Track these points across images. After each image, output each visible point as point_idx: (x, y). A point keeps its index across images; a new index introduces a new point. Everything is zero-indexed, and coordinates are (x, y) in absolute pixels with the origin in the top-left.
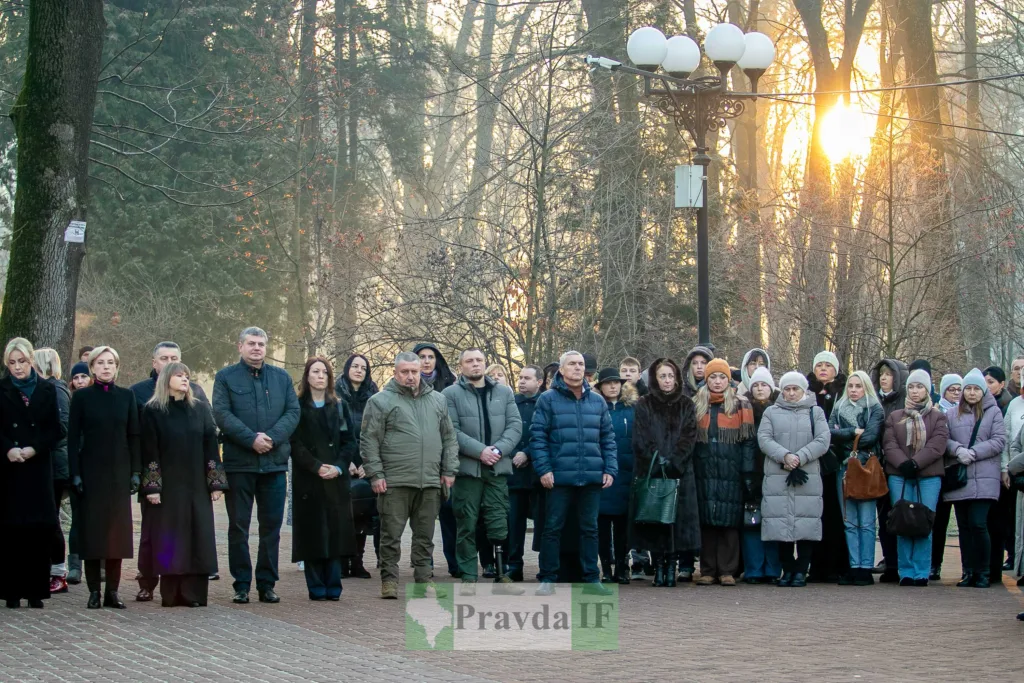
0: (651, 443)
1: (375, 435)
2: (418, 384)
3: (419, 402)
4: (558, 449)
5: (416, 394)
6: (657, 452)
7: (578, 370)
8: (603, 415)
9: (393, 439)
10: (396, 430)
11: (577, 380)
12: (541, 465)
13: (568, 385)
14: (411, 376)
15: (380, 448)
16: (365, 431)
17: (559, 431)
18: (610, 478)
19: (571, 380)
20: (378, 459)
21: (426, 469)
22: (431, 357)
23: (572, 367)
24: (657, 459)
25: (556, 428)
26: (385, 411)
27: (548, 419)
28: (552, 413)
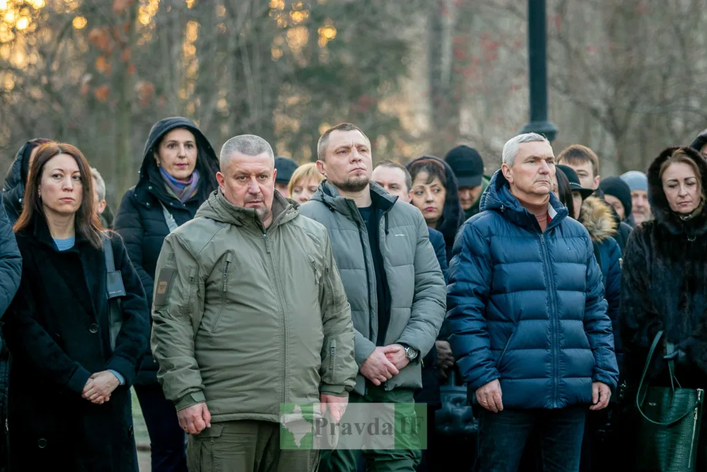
0: (650, 316)
1: (186, 312)
2: (269, 203)
3: (272, 239)
4: (508, 333)
5: (266, 223)
6: (660, 333)
7: (544, 174)
8: (588, 263)
9: (220, 320)
10: (227, 299)
11: (540, 195)
12: (479, 365)
13: (522, 202)
14: (256, 185)
15: (195, 339)
16: (164, 304)
17: (511, 297)
18: (606, 390)
19: (531, 193)
20: (193, 362)
21: (293, 382)
22: (188, 145)
23: (533, 168)
24: (661, 348)
25: (503, 291)
26: (204, 261)
27: (486, 272)
28: (493, 261)
